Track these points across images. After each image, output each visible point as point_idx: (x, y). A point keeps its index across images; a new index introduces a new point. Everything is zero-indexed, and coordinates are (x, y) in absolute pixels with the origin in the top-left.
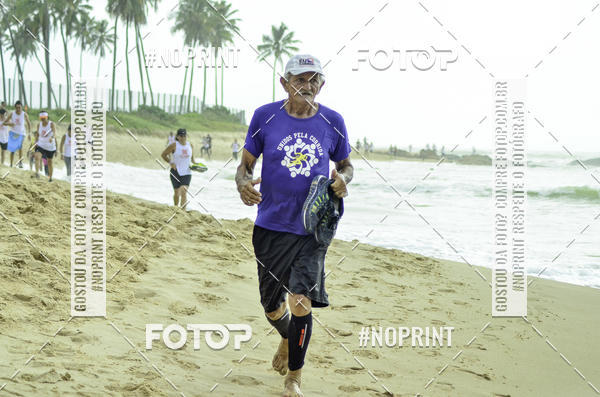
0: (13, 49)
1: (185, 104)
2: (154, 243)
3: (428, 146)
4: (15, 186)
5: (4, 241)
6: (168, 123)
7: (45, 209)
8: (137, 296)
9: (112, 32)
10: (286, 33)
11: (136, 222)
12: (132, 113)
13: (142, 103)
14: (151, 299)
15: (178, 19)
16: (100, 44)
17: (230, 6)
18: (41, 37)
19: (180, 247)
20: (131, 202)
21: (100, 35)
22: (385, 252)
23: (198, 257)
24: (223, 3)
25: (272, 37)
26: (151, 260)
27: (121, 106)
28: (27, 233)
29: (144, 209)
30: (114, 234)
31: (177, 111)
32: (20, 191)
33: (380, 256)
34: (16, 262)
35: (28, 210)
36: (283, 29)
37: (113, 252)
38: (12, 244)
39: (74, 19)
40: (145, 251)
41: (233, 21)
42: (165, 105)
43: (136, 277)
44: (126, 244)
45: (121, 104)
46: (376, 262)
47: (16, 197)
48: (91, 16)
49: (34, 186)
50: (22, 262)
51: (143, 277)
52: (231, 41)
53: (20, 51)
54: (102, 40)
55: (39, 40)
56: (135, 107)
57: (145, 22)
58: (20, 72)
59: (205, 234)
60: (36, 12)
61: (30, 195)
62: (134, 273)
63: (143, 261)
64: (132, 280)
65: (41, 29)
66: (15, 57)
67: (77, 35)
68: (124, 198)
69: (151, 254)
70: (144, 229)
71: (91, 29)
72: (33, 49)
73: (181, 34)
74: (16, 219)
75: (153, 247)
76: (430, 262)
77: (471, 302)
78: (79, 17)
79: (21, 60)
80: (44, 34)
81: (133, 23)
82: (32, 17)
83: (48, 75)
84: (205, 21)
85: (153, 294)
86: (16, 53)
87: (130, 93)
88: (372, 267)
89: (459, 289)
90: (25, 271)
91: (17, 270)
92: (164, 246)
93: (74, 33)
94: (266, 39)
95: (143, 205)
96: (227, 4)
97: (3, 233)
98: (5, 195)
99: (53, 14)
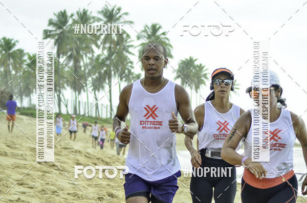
0: (92, 88)
4: (97, 159)
5: (92, 187)
15: (178, 73)
17: (204, 66)
18: (107, 81)
19: (182, 192)
24: (201, 65)
28: (104, 183)
32: (100, 161)
34: (99, 198)
38: (96, 189)
39: (124, 72)
41: (205, 74)
47: (98, 164)
48: (132, 71)
49: (107, 159)
50: (102, 198)
52: (205, 84)
53: (96, 88)
55: (106, 83)
58: (96, 99)
60: (105, 69)
61: (105, 163)
65: (107, 77)
66: (93, 92)
67: (126, 81)
71: (133, 78)
72: (103, 88)
74: (98, 176)
78: (126, 71)
79: (97, 92)
80: (109, 80)
82: (103, 71)
83: (111, 101)
84: (192, 74)
86: (94, 89)
91: (100, 202)
93: (124, 79)
96: (203, 65)
97: (92, 183)
98: (93, 163)
99: (114, 70)
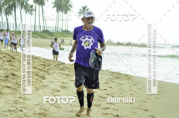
0: (5, 13)
1: (56, 29)
2: (47, 71)
3: (129, 42)
5: (2, 70)
6: (51, 35)
7: (15, 61)
8: (42, 86)
9: (35, 8)
10: (87, 8)
11: (42, 64)
12: (41, 32)
13: (44, 29)
14: (46, 87)
15: (54, 4)
16: (31, 12)
18: (14, 10)
19: (55, 72)
20: (41, 58)
21: (31, 9)
22: (116, 73)
23: (60, 75)
25: (82, 9)
26: (46, 75)
27: (37, 30)
28: (10, 68)
29: (44, 61)
30: (35, 68)
31: (54, 31)
32: (7, 55)
33: (115, 74)
34: (6, 76)
35: (10, 61)
36: (86, 7)
37: (35, 73)
38: (5, 71)
39: (23, 4)
40: (45, 73)
41: (71, 5)
42: (51, 30)
43: (42, 81)
44: (39, 71)
45: (37, 29)
46: (114, 76)
47: (6, 57)
48: (28, 3)
49: (12, 54)
50: (8, 76)
51: (44, 81)
52: (70, 11)
53: (7, 14)
54: (32, 10)
55: (13, 10)
56: (42, 30)
57: (44, 5)
58: (7, 20)
59: (62, 68)
60: (12, 2)
61: (10, 56)
62: (41, 80)
63: (44, 76)
64: (41, 82)
65: (13, 7)
66: (6, 16)
67: (24, 9)
68: (38, 57)
69: (46, 74)
70: (44, 67)
71: (28, 7)
72: (11, 13)
73: (55, 8)
74: (6, 64)
75: (47, 72)
76: (129, 76)
77: (142, 88)
78: (25, 3)
79: (8, 16)
80: (14, 9)
81: (41, 5)
82: (11, 4)
83: (16, 21)
84: (62, 5)
85: (47, 86)
86: (6, 14)
87: (40, 26)
88: (112, 78)
89: (138, 84)
90: (9, 79)
91: (6, 79)
92: (50, 71)
93: (23, 8)
94: (81, 10)
95: (44, 59)
97: (2, 68)
98: (3, 57)
99: (17, 3)
